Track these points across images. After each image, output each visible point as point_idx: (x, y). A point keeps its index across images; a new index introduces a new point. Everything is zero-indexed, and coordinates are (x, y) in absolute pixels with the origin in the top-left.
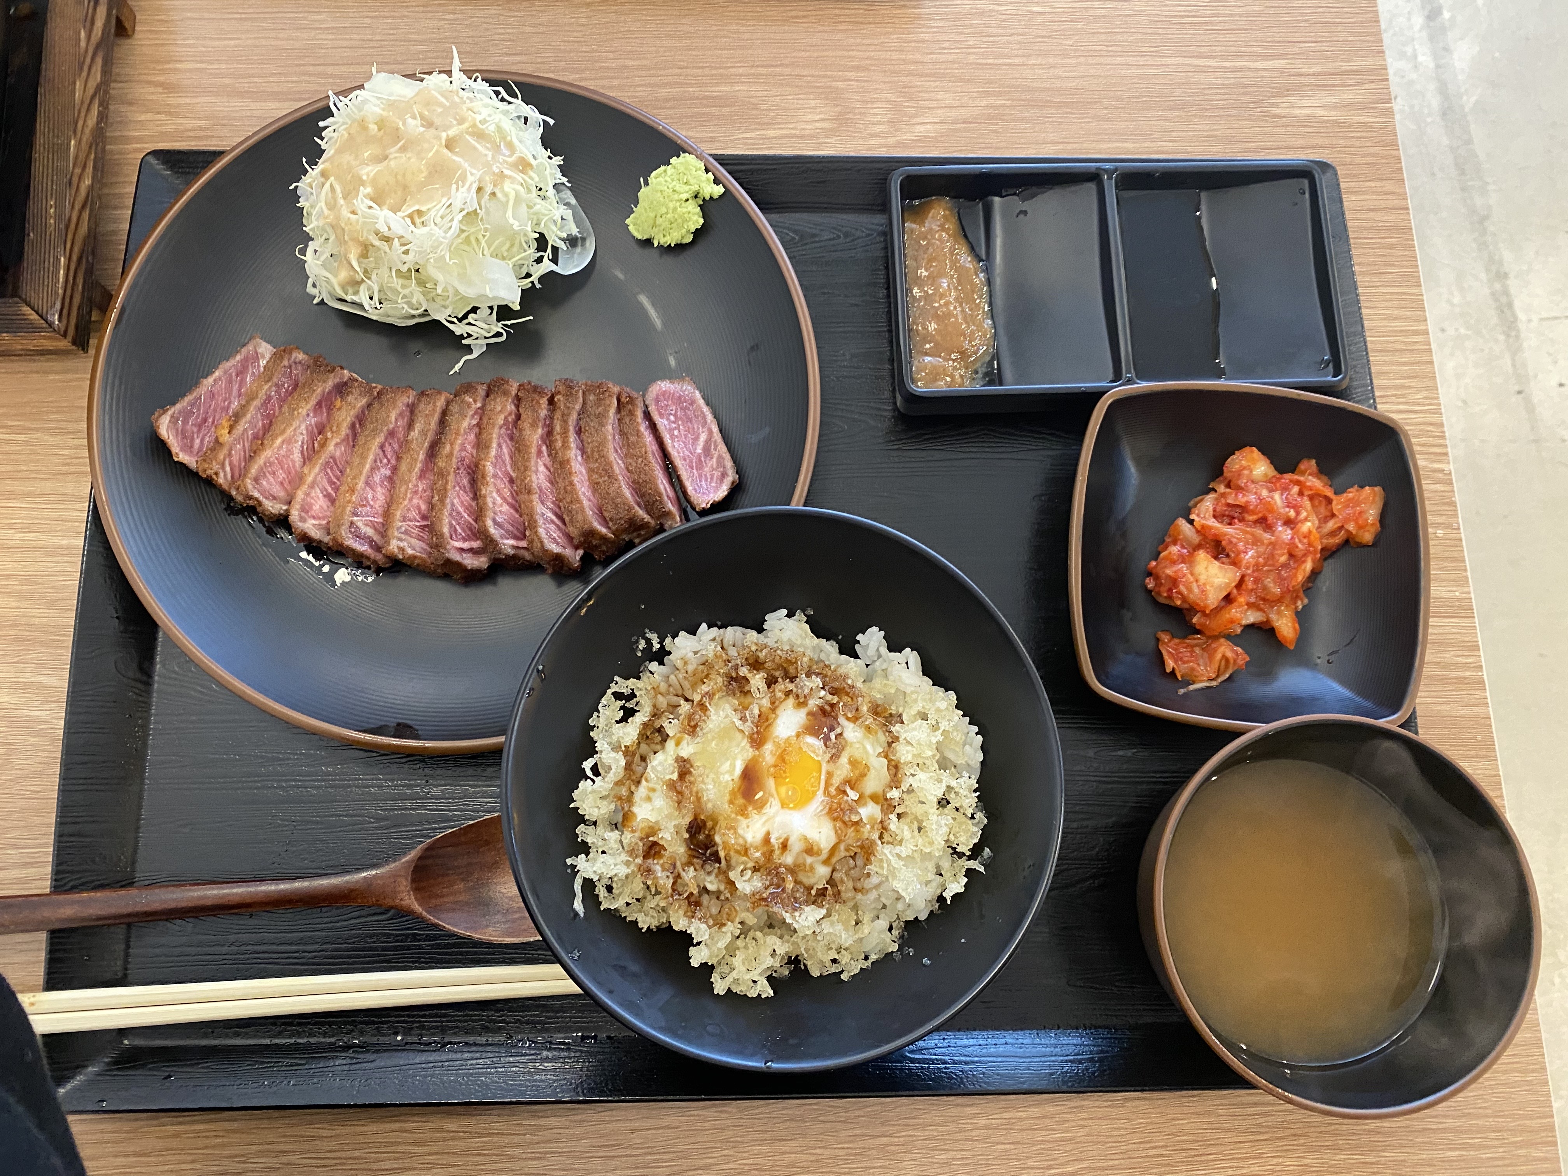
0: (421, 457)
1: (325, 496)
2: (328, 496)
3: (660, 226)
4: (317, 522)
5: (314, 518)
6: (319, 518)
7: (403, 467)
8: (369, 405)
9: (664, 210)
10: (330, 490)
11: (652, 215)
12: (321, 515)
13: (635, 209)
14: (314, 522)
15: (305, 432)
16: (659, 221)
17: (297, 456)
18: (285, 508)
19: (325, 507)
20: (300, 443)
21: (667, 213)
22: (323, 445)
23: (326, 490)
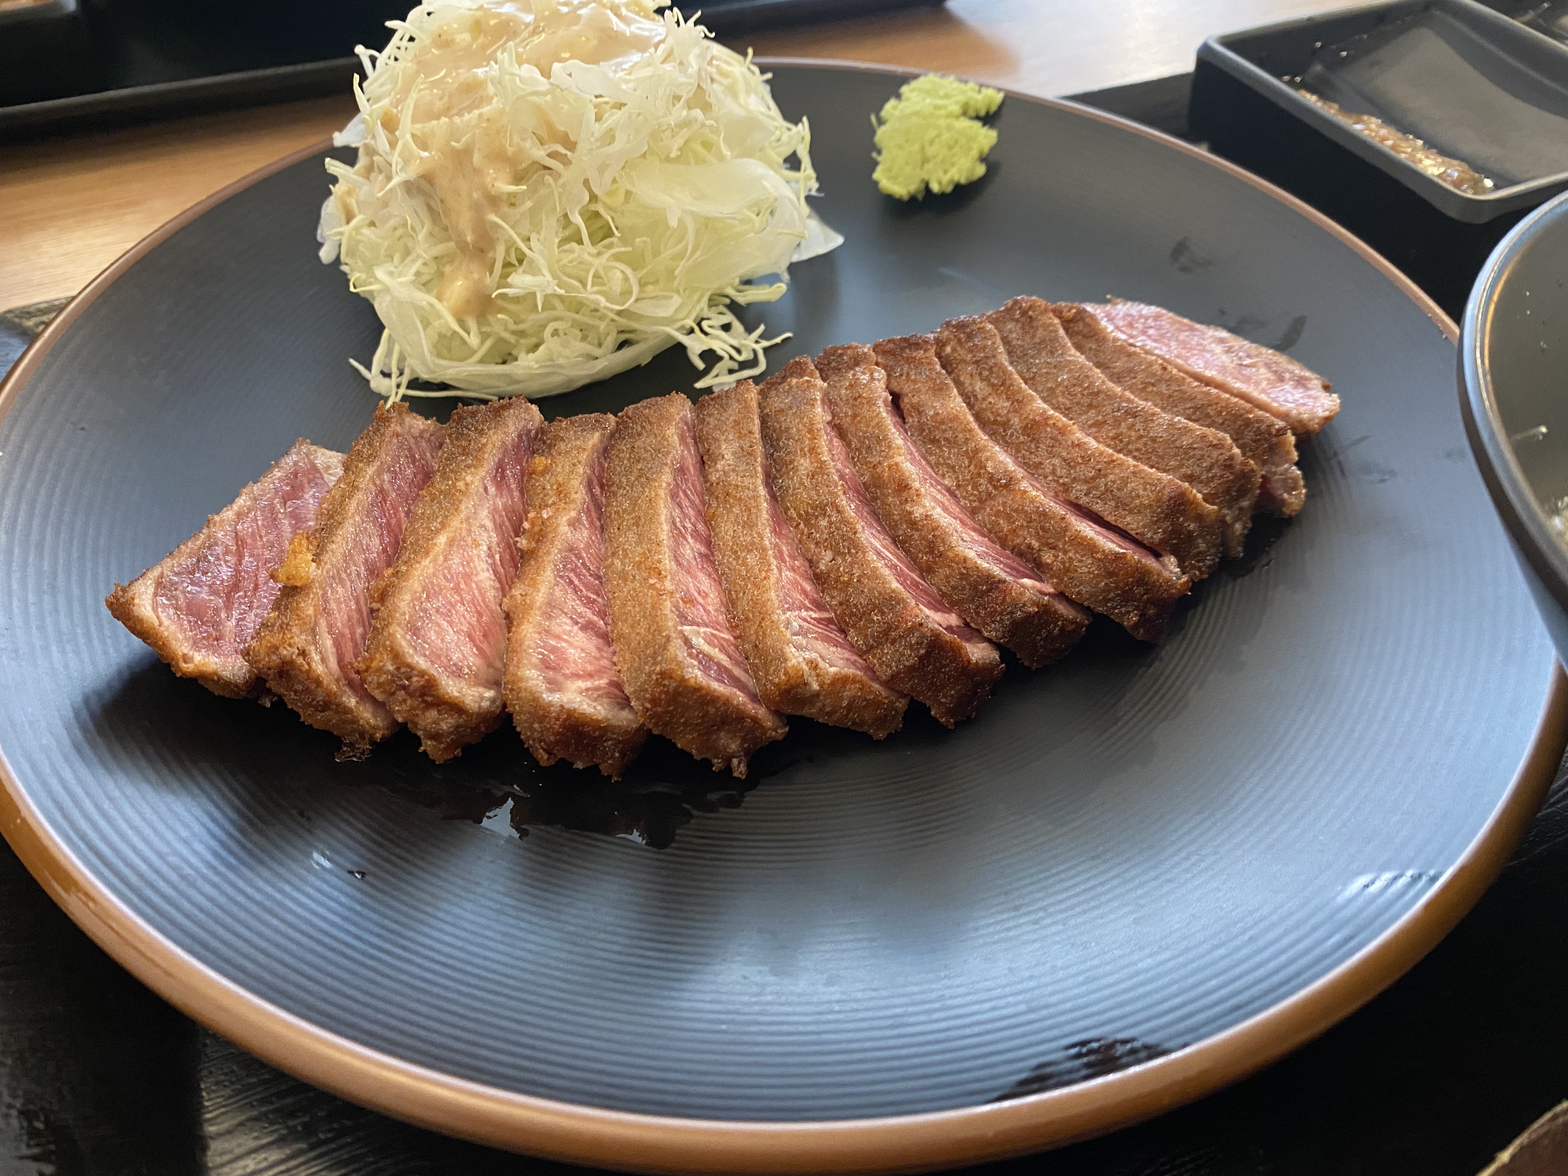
0: (762, 491)
1: (584, 628)
2: (587, 627)
3: (934, 157)
4: (589, 684)
5: (576, 676)
6: (590, 676)
7: (727, 529)
8: (606, 451)
9: (932, 133)
10: (589, 614)
11: (917, 147)
12: (589, 668)
13: (879, 159)
14: (582, 684)
15: (489, 524)
16: (931, 151)
17: (485, 577)
18: (489, 694)
19: (594, 652)
20: (485, 548)
21: (939, 135)
22: (541, 535)
23: (580, 615)
